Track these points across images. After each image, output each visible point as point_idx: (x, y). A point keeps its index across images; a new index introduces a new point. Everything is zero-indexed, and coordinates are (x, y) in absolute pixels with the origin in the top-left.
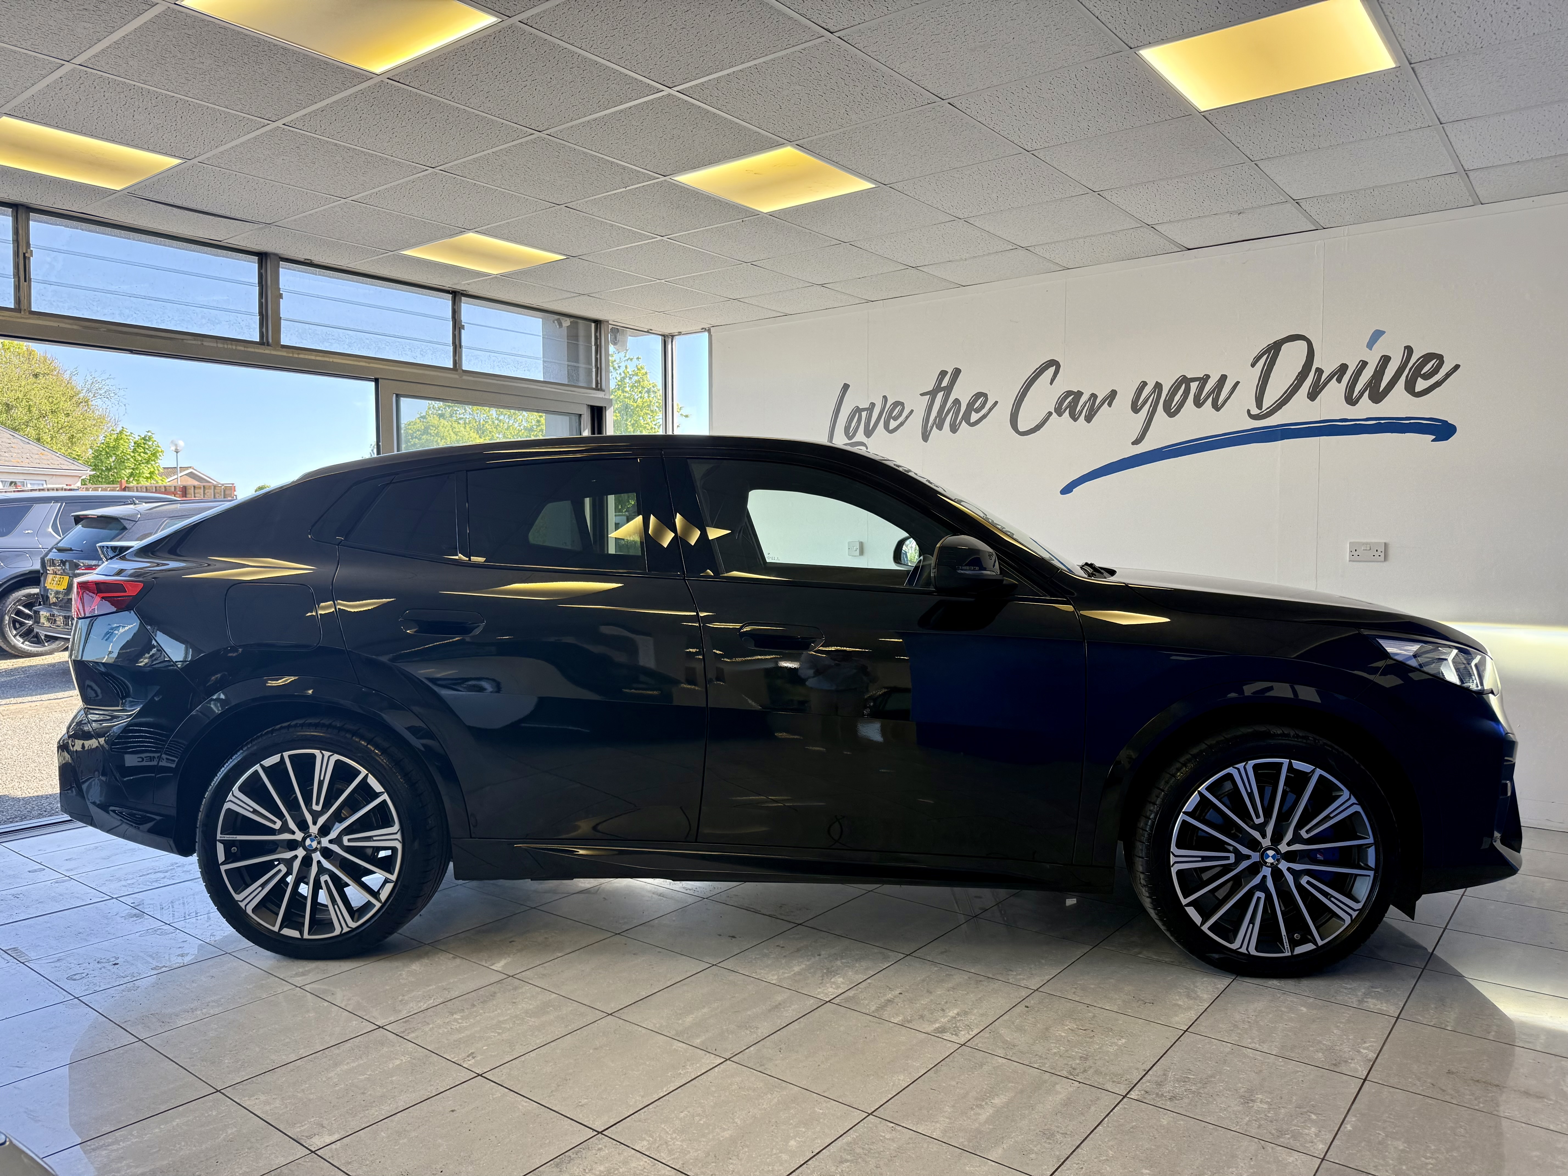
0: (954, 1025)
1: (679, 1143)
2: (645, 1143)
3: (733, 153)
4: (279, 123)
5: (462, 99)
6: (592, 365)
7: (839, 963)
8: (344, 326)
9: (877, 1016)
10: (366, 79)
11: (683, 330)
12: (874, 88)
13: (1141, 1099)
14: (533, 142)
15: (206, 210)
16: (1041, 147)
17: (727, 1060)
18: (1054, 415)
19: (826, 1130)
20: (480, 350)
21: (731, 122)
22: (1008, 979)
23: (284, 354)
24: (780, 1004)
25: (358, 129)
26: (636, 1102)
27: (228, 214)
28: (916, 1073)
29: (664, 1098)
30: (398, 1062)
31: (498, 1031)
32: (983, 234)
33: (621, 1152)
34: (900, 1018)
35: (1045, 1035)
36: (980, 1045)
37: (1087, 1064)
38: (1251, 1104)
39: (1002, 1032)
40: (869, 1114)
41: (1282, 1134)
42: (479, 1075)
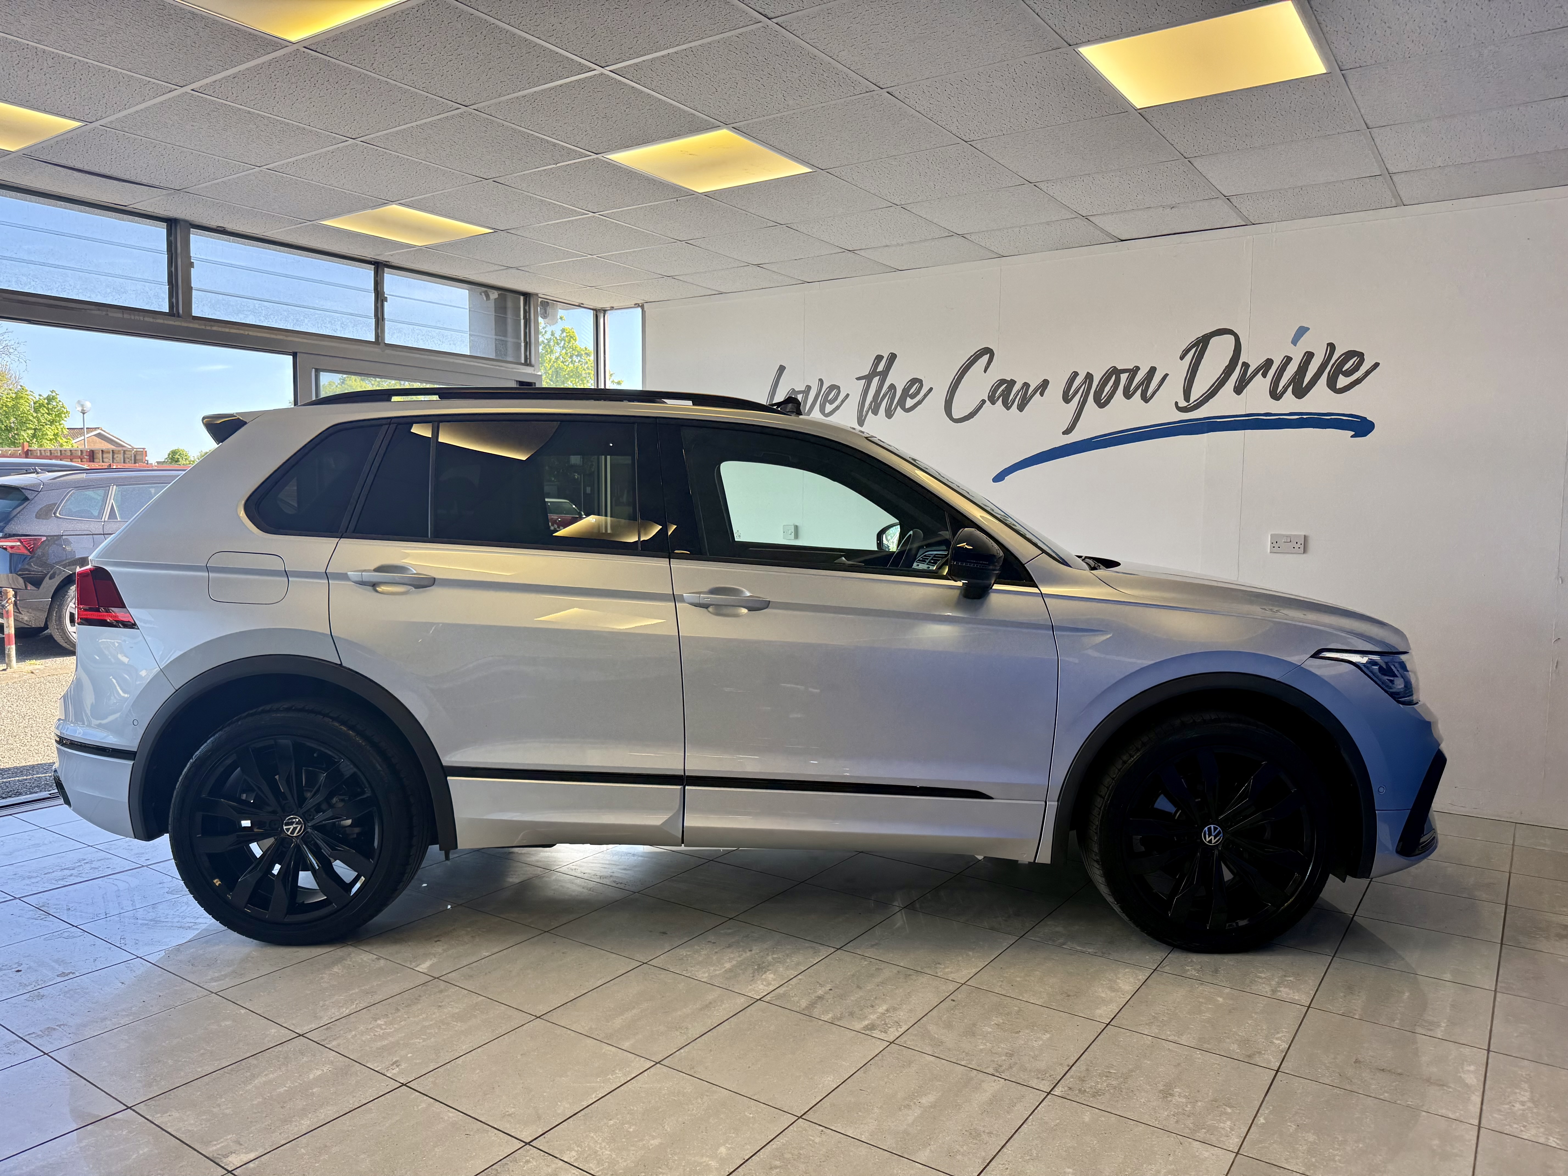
0: (883, 1022)
1: (609, 1153)
2: (574, 1153)
3: (668, 134)
4: (187, 89)
5: (384, 70)
6: (520, 339)
7: (770, 958)
8: (260, 297)
9: (807, 1013)
10: (280, 47)
11: (615, 305)
12: (812, 75)
13: (1065, 1096)
14: (461, 116)
15: (109, 174)
16: (979, 138)
17: (657, 1063)
18: (987, 401)
19: (756, 1136)
20: (403, 323)
21: (666, 103)
22: (936, 973)
23: (196, 326)
24: (710, 1003)
25: (273, 97)
26: (565, 1110)
27: (133, 179)
28: (845, 1074)
29: (593, 1105)
30: (319, 1073)
31: (423, 1037)
32: (919, 220)
33: (548, 1164)
34: (830, 1015)
35: (971, 1032)
36: (909, 1043)
37: (1012, 1060)
38: (1170, 1099)
39: (929, 1029)
40: (799, 1118)
41: (1199, 1129)
42: (403, 1085)
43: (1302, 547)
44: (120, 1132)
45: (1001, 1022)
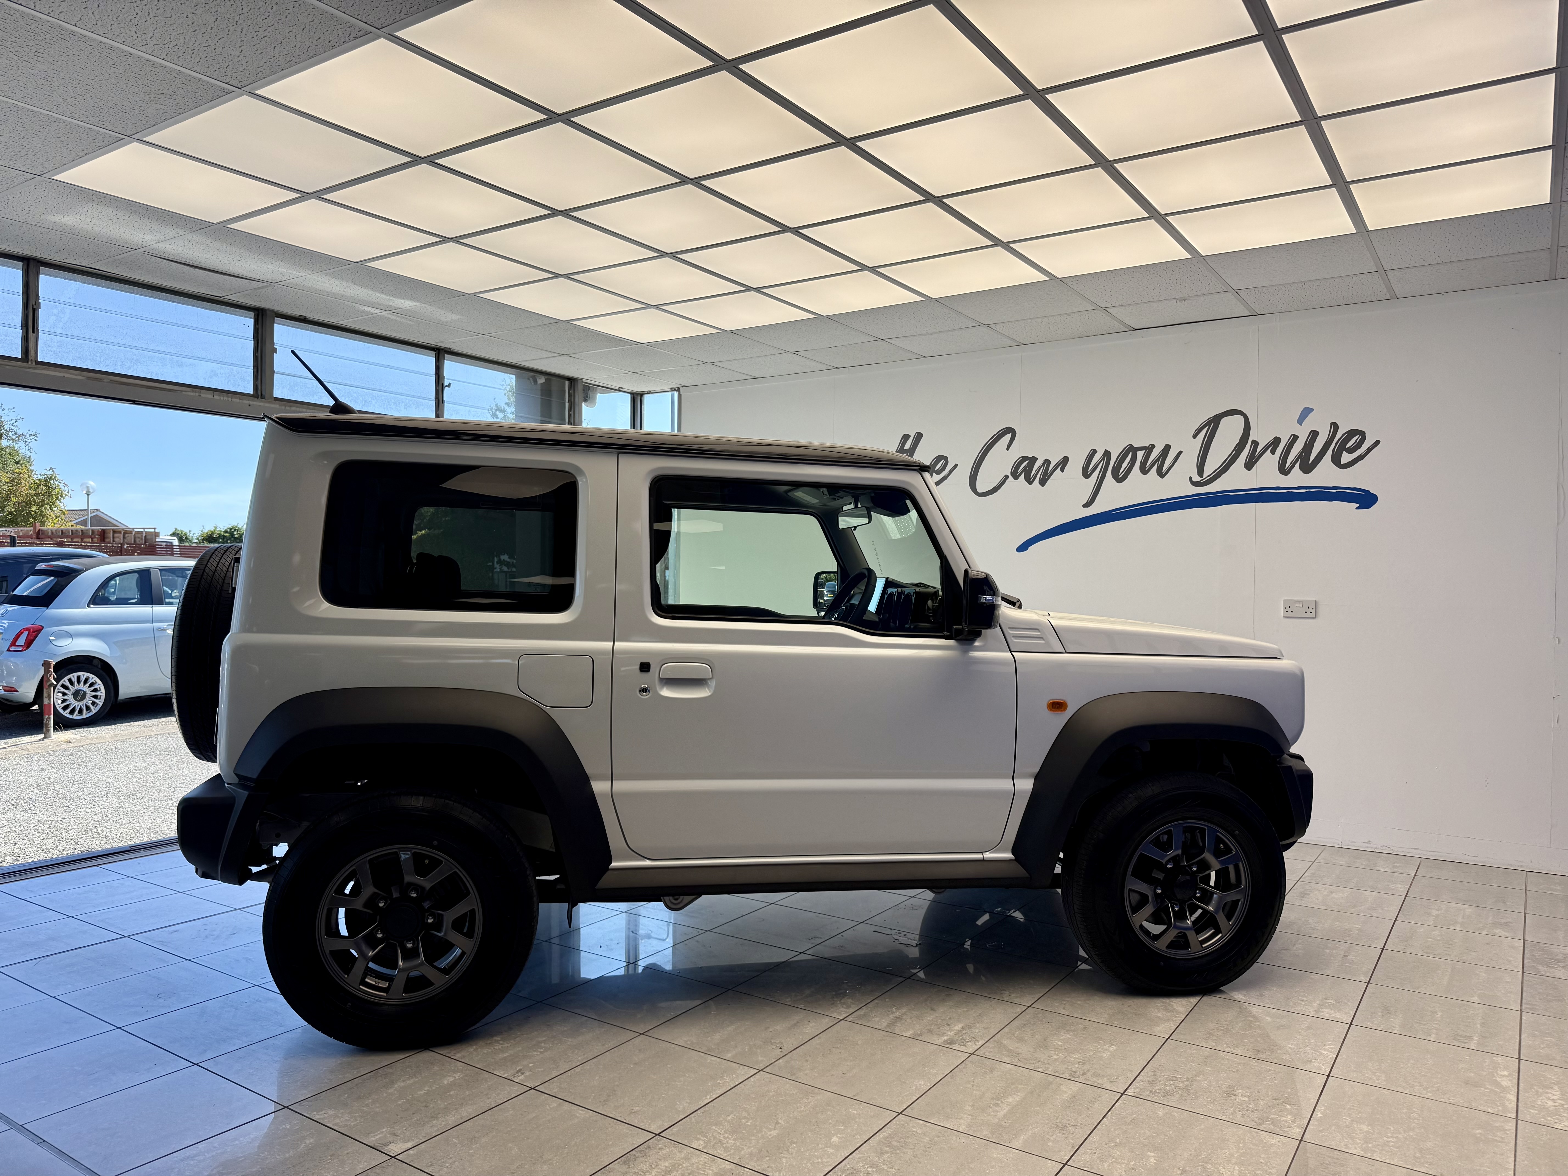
0: (961, 1038)
1: (733, 1142)
2: (701, 1142)
9: (889, 1031)
11: (653, 389)
13: (1137, 1095)
17: (760, 1071)
18: (1011, 477)
19: (864, 1128)
20: (461, 405)
22: (1003, 998)
23: (274, 406)
26: (684, 1108)
27: (235, 273)
28: (934, 1079)
29: (710, 1104)
30: (451, 1079)
31: (539, 1050)
32: (950, 312)
33: (680, 1150)
34: (911, 1032)
35: (1044, 1044)
36: (987, 1054)
37: (1085, 1067)
38: (1233, 1098)
39: (1005, 1042)
40: (899, 1114)
41: (1263, 1121)
42: (532, 1089)
43: (1313, 611)
44: (284, 1126)
45: (1069, 1036)
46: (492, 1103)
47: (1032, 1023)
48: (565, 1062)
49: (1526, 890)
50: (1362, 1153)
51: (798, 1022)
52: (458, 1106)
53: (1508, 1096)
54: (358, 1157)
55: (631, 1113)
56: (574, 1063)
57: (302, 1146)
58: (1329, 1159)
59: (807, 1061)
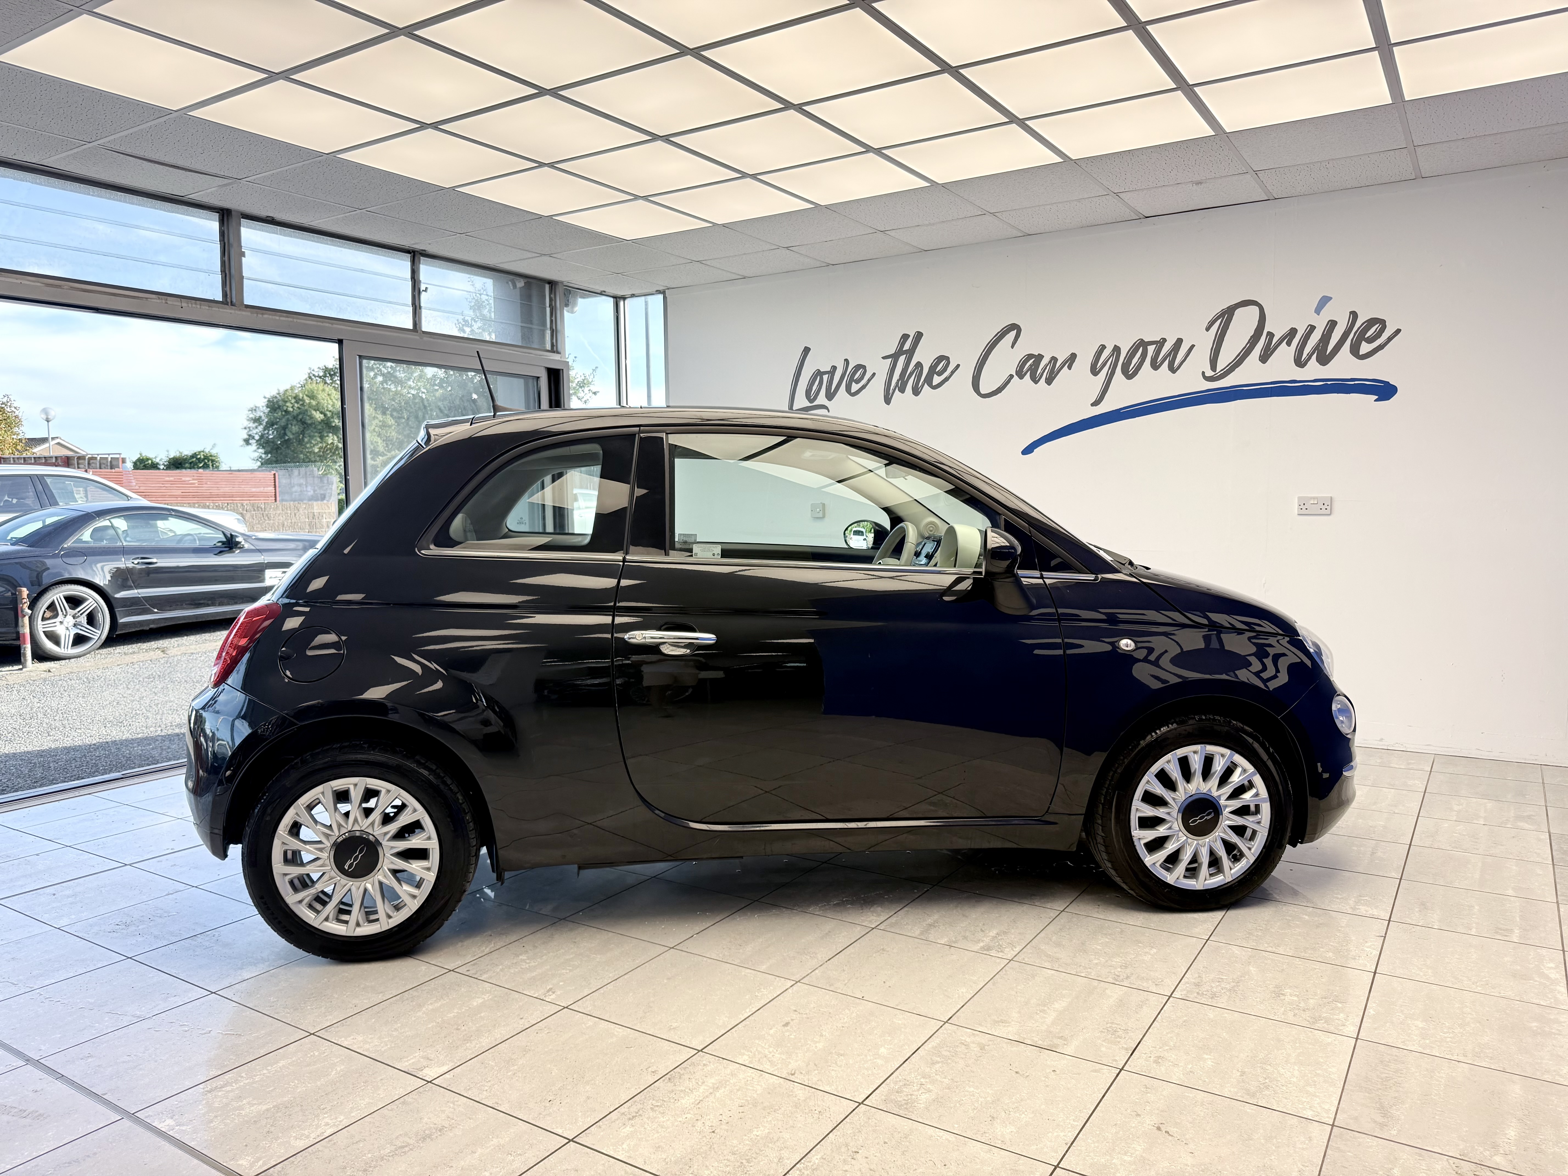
0: (997, 944)
2: (746, 1057)
6: (546, 327)
9: (925, 939)
11: (636, 293)
13: (1184, 998)
17: (797, 982)
18: (1015, 377)
19: (911, 1038)
20: (438, 311)
22: (1034, 903)
23: (248, 314)
26: (723, 1023)
28: (977, 986)
29: (751, 1017)
30: (480, 1001)
31: (568, 968)
33: (725, 1066)
34: (946, 940)
35: (1083, 949)
36: (1026, 959)
37: (1128, 971)
38: (1282, 997)
39: (1042, 948)
40: (945, 1023)
41: (1316, 1020)
42: (565, 1008)
43: (1329, 508)
44: (312, 1053)
45: (1108, 940)
46: (526, 1023)
47: (1068, 927)
48: (596, 979)
49: (1543, 783)
50: (1420, 1050)
51: (829, 932)
52: (490, 1028)
53: (1558, 988)
54: (393, 1083)
55: (671, 1029)
56: (605, 980)
57: (333, 1074)
58: (1389, 1057)
59: (844, 970)
